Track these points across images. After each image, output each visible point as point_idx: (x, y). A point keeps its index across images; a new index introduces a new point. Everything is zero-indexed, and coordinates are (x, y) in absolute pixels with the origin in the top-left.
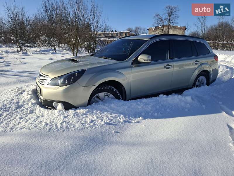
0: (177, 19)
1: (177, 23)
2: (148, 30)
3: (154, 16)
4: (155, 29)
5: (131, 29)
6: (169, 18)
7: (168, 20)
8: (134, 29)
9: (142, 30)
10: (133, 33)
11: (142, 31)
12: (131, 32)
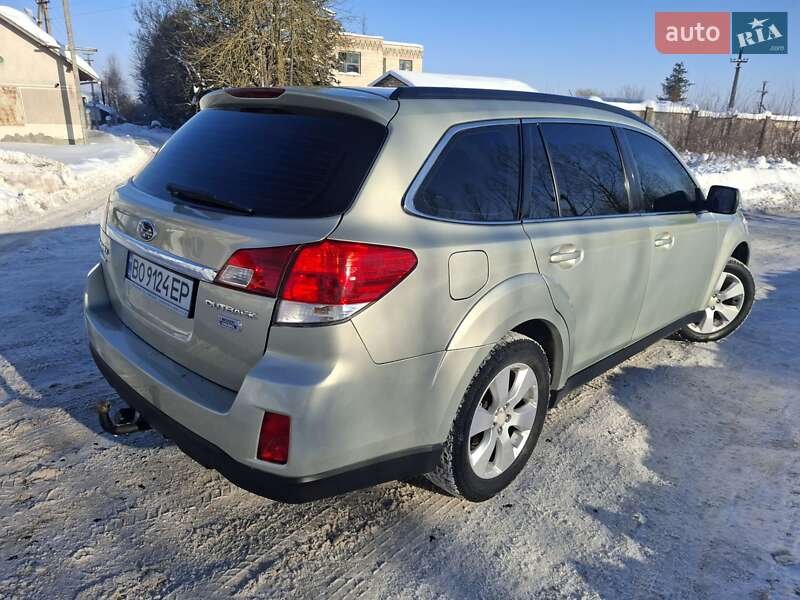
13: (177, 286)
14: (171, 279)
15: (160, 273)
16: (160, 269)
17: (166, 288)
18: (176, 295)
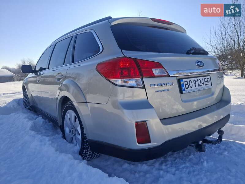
13: (206, 80)
14: (203, 79)
15: (199, 80)
16: (198, 78)
17: (203, 83)
18: (206, 83)
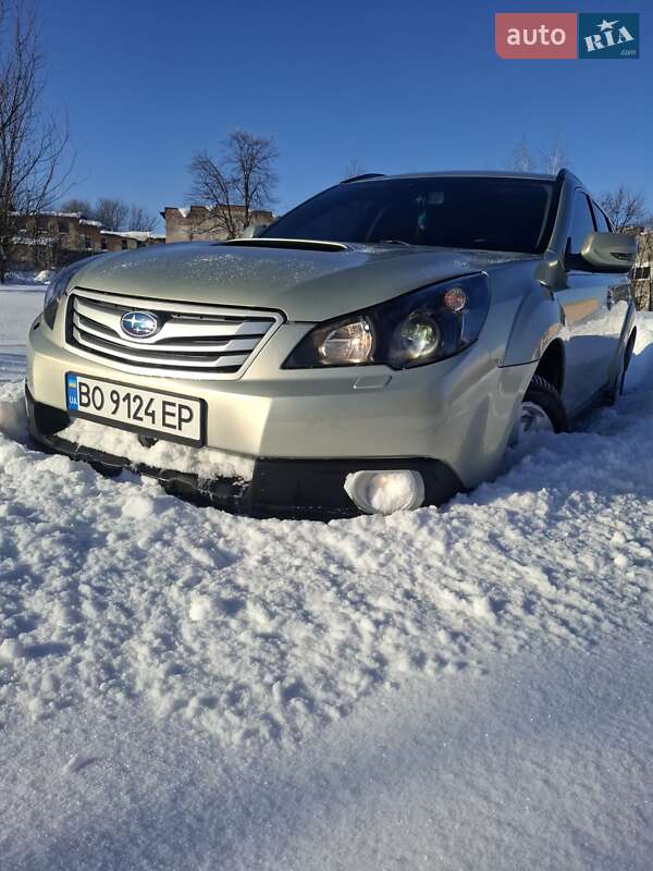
0: (274, 187)
1: (272, 201)
2: (163, 214)
3: (191, 162)
4: (189, 216)
5: (81, 205)
6: (247, 177)
7: (241, 186)
8: (94, 206)
9: (130, 215)
10: (94, 223)
11: (129, 219)
12: (82, 217)
